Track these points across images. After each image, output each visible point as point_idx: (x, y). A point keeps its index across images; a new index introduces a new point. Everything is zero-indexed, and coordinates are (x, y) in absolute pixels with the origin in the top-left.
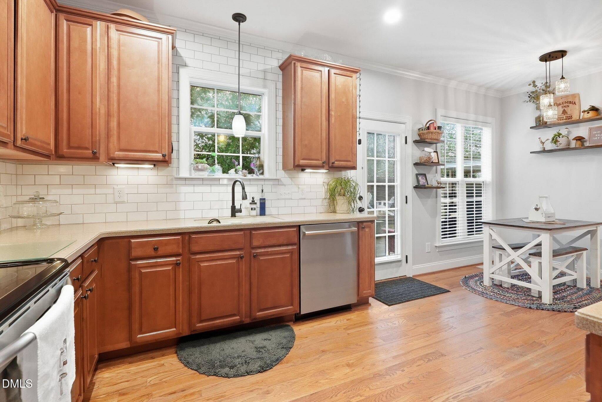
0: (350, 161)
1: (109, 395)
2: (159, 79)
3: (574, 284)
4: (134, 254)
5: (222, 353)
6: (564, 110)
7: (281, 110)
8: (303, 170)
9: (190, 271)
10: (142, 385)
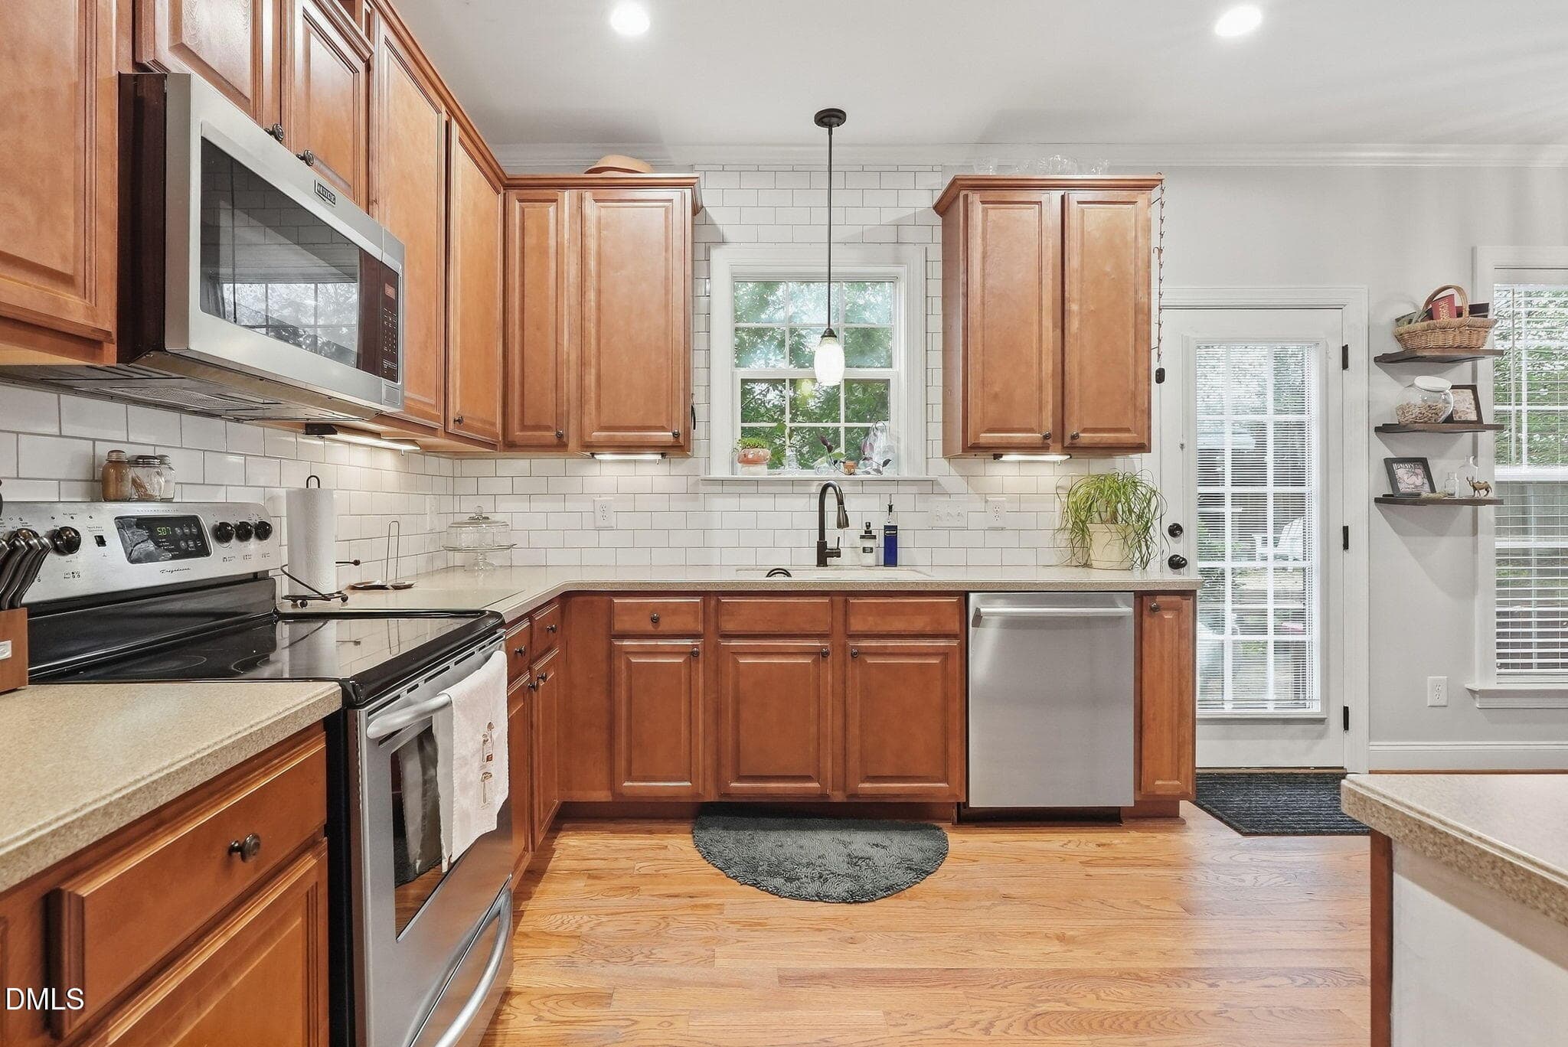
0: (1128, 430)
1: (573, 873)
2: (667, 281)
4: (619, 626)
5: (779, 851)
7: (941, 312)
8: (997, 457)
9: (718, 671)
10: (626, 872)
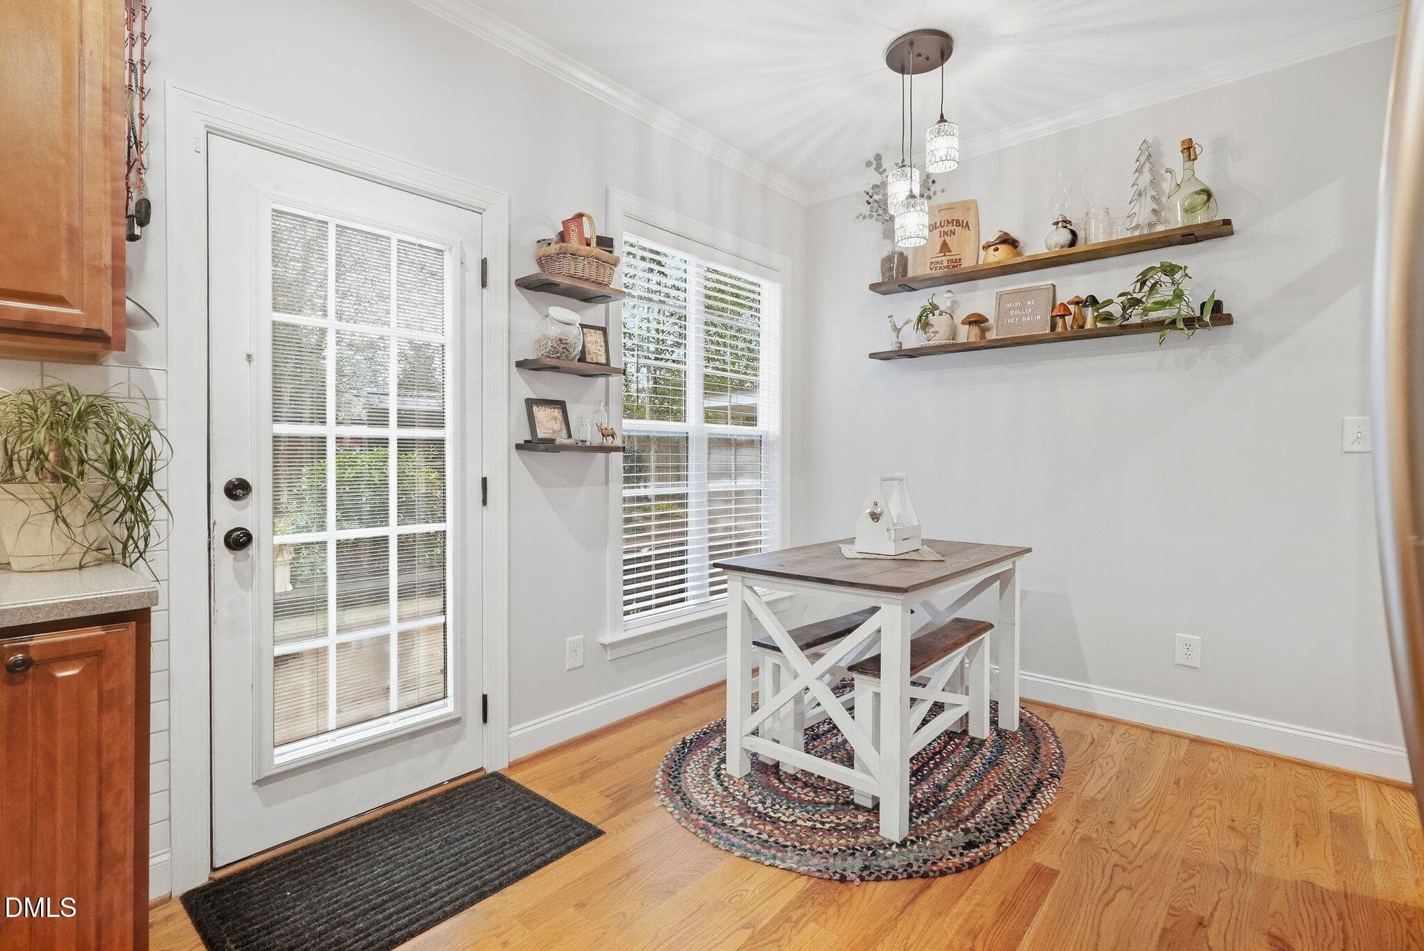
0: (60, 300)
3: (962, 726)
6: (945, 241)
